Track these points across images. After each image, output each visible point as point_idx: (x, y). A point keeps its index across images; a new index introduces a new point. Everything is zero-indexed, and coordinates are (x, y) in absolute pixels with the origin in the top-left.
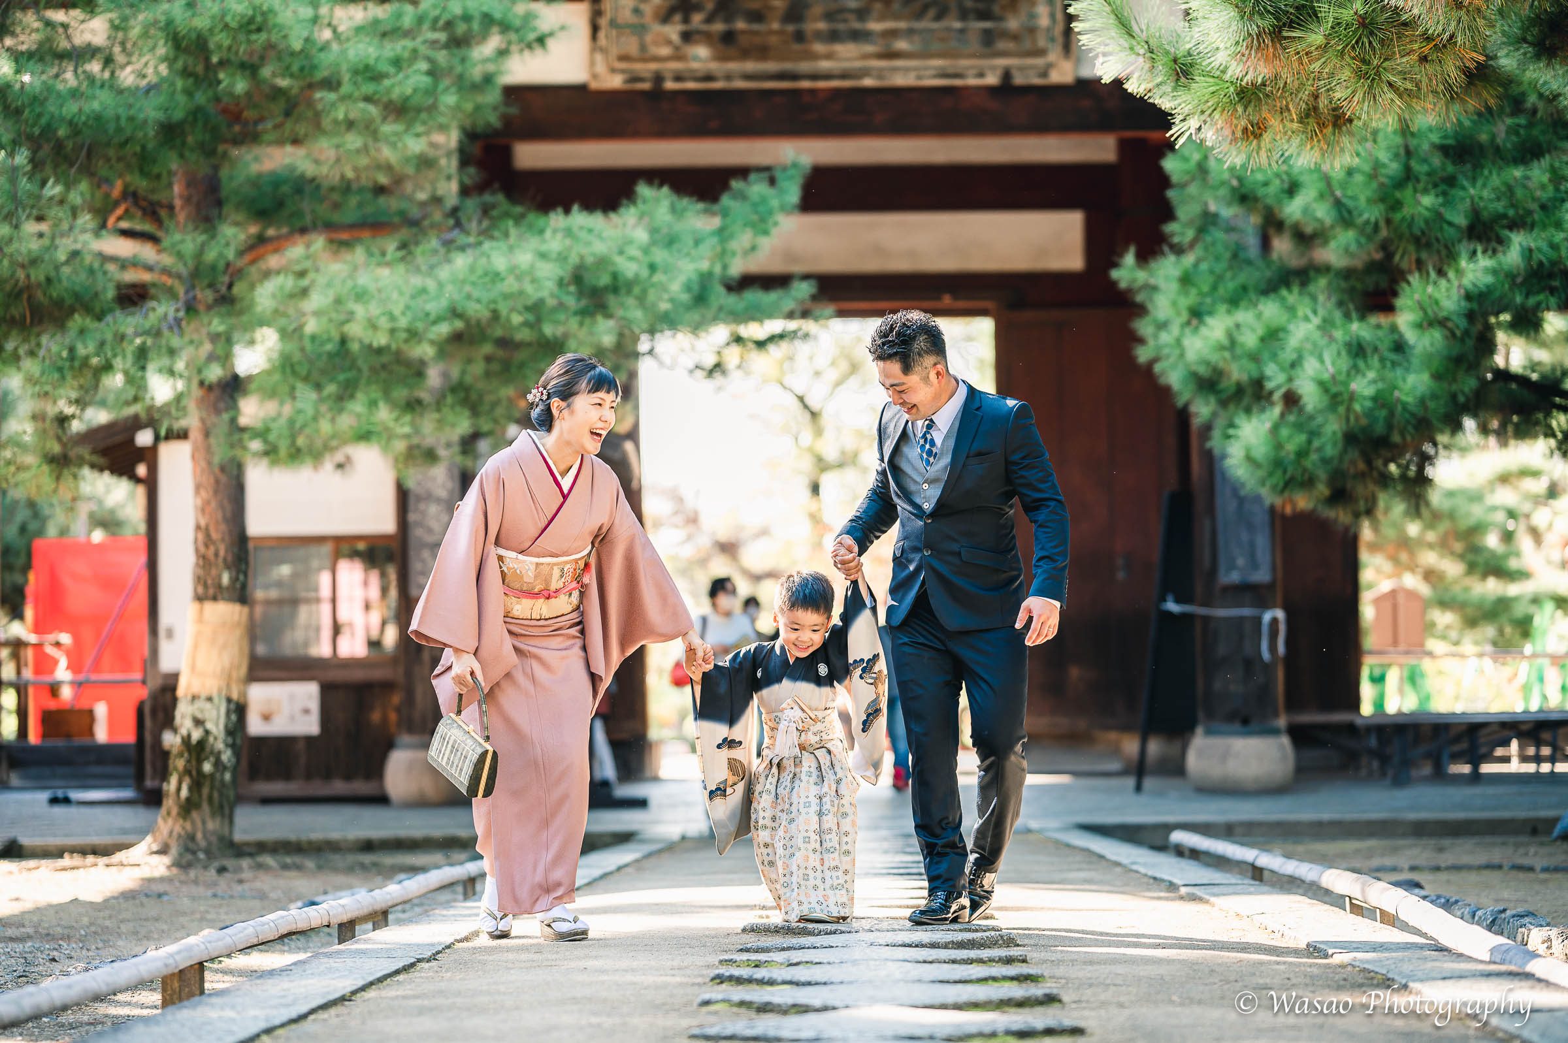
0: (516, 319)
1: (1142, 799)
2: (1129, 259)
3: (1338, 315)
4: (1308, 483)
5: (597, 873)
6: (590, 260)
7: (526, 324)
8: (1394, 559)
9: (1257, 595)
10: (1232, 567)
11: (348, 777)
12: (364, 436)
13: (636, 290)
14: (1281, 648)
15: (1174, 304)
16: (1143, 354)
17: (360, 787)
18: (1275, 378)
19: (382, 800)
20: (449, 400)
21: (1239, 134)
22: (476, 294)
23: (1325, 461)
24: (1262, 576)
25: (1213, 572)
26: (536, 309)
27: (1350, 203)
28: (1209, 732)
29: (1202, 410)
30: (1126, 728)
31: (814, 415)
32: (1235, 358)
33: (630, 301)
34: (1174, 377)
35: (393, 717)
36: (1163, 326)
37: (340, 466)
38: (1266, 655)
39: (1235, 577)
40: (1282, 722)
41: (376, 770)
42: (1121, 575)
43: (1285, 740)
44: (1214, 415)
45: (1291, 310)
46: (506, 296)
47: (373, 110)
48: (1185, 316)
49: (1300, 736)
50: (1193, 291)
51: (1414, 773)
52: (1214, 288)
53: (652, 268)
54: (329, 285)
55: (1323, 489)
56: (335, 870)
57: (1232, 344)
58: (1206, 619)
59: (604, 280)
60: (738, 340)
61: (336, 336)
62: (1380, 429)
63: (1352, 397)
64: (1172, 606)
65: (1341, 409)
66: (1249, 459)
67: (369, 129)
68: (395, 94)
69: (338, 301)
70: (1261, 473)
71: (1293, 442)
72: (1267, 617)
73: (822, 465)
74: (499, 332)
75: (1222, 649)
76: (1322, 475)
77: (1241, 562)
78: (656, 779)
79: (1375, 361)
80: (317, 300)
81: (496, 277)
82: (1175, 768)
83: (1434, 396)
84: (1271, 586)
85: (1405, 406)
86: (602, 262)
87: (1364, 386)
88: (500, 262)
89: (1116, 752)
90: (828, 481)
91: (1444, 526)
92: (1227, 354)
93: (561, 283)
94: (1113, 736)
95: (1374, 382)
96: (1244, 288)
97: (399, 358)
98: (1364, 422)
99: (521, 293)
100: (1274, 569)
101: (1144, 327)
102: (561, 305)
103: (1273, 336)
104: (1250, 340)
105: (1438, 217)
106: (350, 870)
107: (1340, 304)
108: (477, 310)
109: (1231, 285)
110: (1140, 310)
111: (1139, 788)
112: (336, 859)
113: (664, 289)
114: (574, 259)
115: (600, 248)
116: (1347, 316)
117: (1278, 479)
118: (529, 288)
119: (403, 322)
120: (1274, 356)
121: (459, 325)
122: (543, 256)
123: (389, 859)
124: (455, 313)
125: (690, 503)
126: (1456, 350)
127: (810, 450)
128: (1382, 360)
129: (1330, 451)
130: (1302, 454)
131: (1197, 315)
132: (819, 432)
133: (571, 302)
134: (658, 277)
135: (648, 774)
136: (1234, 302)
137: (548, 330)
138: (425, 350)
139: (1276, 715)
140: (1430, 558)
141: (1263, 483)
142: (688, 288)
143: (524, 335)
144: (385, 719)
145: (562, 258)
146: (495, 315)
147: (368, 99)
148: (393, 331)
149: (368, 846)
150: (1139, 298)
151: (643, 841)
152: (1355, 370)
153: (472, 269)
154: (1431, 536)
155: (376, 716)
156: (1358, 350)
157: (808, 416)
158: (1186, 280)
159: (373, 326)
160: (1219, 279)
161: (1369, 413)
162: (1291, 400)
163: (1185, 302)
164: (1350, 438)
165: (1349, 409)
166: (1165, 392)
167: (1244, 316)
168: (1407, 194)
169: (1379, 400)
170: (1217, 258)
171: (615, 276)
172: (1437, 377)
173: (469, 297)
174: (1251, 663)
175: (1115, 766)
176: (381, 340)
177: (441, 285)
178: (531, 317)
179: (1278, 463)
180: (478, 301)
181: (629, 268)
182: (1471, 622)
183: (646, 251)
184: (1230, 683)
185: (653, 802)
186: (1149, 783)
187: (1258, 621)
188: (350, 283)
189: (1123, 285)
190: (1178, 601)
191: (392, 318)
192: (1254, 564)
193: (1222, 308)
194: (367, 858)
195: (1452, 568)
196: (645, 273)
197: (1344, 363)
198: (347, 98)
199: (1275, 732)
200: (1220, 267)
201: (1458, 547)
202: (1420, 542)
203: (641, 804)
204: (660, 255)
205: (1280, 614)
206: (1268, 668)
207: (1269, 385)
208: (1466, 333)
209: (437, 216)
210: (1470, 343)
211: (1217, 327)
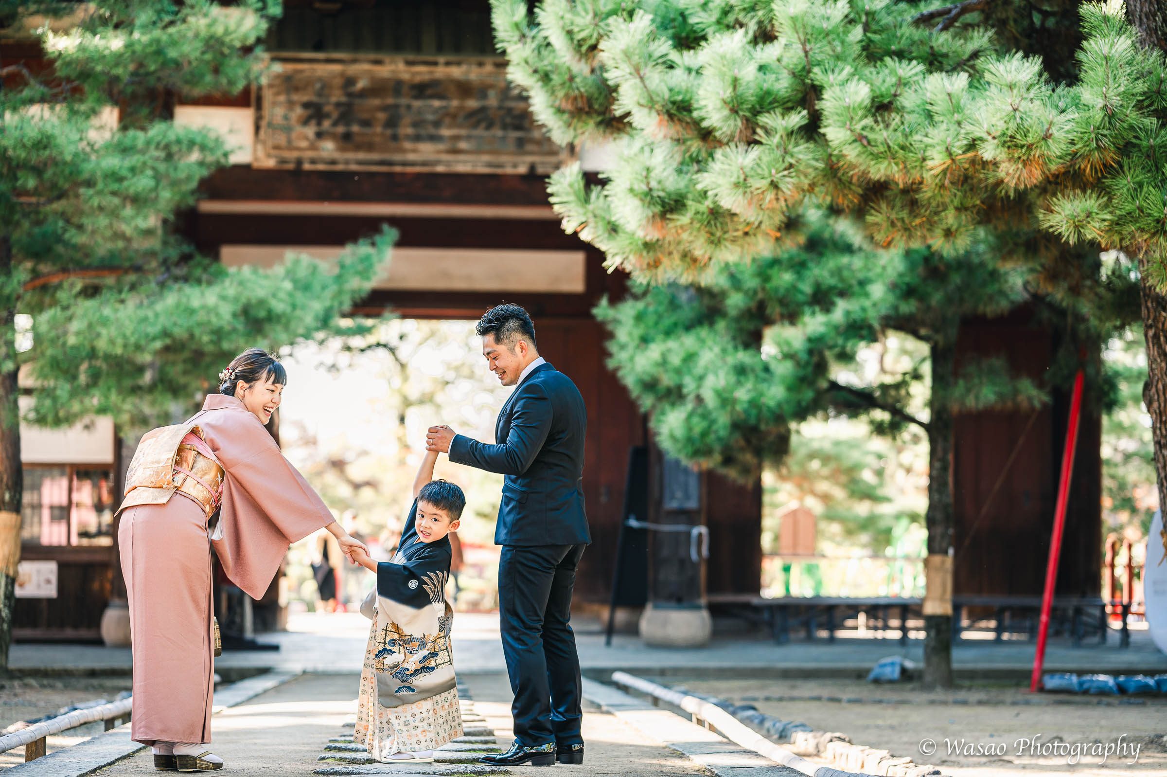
0: (206, 338)
1: (611, 651)
2: (604, 302)
3: (730, 347)
4: (707, 452)
5: (251, 693)
6: (254, 301)
7: (212, 342)
8: (800, 486)
9: (689, 517)
10: (673, 497)
11: (76, 627)
12: (102, 410)
13: (284, 320)
14: (705, 551)
15: (630, 334)
16: (611, 364)
17: (84, 633)
18: (689, 385)
19: (99, 642)
20: (160, 387)
21: (645, 266)
22: (180, 322)
23: (719, 439)
24: (692, 504)
25: (660, 502)
26: (219, 334)
27: (739, 276)
28: (656, 607)
29: (647, 402)
30: (603, 602)
31: (403, 366)
32: (666, 371)
33: (279, 328)
34: (629, 380)
35: (108, 586)
36: (623, 347)
37: (87, 427)
38: (694, 555)
39: (672, 505)
40: (703, 601)
41: (95, 622)
42: (603, 499)
43: (705, 614)
44: (654, 407)
45: (702, 341)
46: (199, 324)
47: (116, 201)
48: (637, 342)
49: (715, 610)
50: (642, 326)
51: (792, 636)
52: (656, 324)
53: (294, 307)
54: (84, 315)
55: (717, 458)
56: (76, 689)
57: (664, 362)
58: (655, 533)
59: (262, 314)
60: (348, 349)
61: (88, 347)
62: (752, 421)
63: (734, 401)
64: (633, 523)
65: (729, 408)
66: (673, 437)
67: (114, 213)
68: (132, 191)
69: (90, 326)
70: (679, 446)
71: (699, 425)
72: (695, 531)
73: (407, 403)
74: (194, 347)
75: (665, 552)
76: (717, 447)
77: (679, 494)
78: (284, 631)
79: (751, 378)
80: (75, 326)
81: (192, 312)
82: (632, 630)
83: (788, 402)
84: (697, 512)
85: (769, 408)
86: (261, 302)
87: (743, 394)
88: (196, 303)
89: (597, 618)
90: (411, 414)
91: (833, 465)
92: (661, 369)
93: (235, 315)
94: (595, 607)
95: (749, 391)
96: (675, 325)
97: (130, 362)
98: (743, 416)
99: (209, 322)
100: (700, 499)
101: (612, 347)
102: (234, 330)
103: (690, 358)
104: (675, 360)
105: (794, 288)
106: (86, 689)
107: (734, 338)
108: (179, 332)
109: (667, 322)
110: (611, 336)
111: (608, 643)
112: (73, 681)
113: (301, 319)
114: (243, 300)
115: (261, 293)
116: (736, 348)
117: (690, 450)
118: (214, 320)
119: (132, 340)
120: (690, 372)
121: (168, 341)
122: (223, 298)
123: (109, 683)
124: (165, 333)
125: (311, 431)
126: (801, 373)
127: (399, 391)
128: (757, 377)
129: (723, 433)
130: (704, 434)
131: (645, 340)
132: (406, 379)
133: (240, 326)
134: (298, 313)
135: (279, 626)
136: (668, 333)
137: (226, 346)
138: (146, 358)
139: (699, 596)
140: (823, 486)
141: (679, 451)
142: (316, 318)
143: (210, 348)
144: (102, 588)
145: (236, 299)
146: (192, 336)
147: (114, 193)
148: (125, 346)
149: (92, 674)
150: (610, 327)
151: (278, 673)
152: (739, 383)
153: (178, 306)
154: (825, 471)
155: (96, 586)
156: (741, 371)
157: (399, 367)
158: (639, 318)
159: (112, 342)
160: (660, 317)
161: (746, 411)
162: (699, 399)
163: (638, 332)
164: (736, 426)
165: (733, 408)
166: (623, 390)
167: (672, 344)
168: (774, 272)
169: (753, 403)
170: (660, 303)
171: (270, 311)
172: (790, 389)
173: (175, 324)
174: (684, 562)
175: (595, 627)
176: (119, 351)
177: (157, 315)
178: (214, 338)
179: (689, 440)
180: (181, 326)
181: (279, 306)
182: (849, 533)
183: (290, 295)
184: (669, 575)
185: (283, 648)
186: (616, 640)
187: (689, 534)
188: (98, 314)
189: (600, 318)
190: (638, 519)
191: (124, 336)
192: (687, 497)
193: (660, 337)
194: (95, 682)
195: (839, 493)
196: (289, 310)
197: (733, 379)
198: (100, 193)
199: (698, 608)
200: (661, 309)
201: (843, 479)
202: (817, 476)
203: (275, 648)
204: (300, 297)
205: (703, 530)
206: (695, 566)
207: (685, 391)
208: (807, 363)
209: (154, 264)
210: (810, 369)
211: (655, 351)
